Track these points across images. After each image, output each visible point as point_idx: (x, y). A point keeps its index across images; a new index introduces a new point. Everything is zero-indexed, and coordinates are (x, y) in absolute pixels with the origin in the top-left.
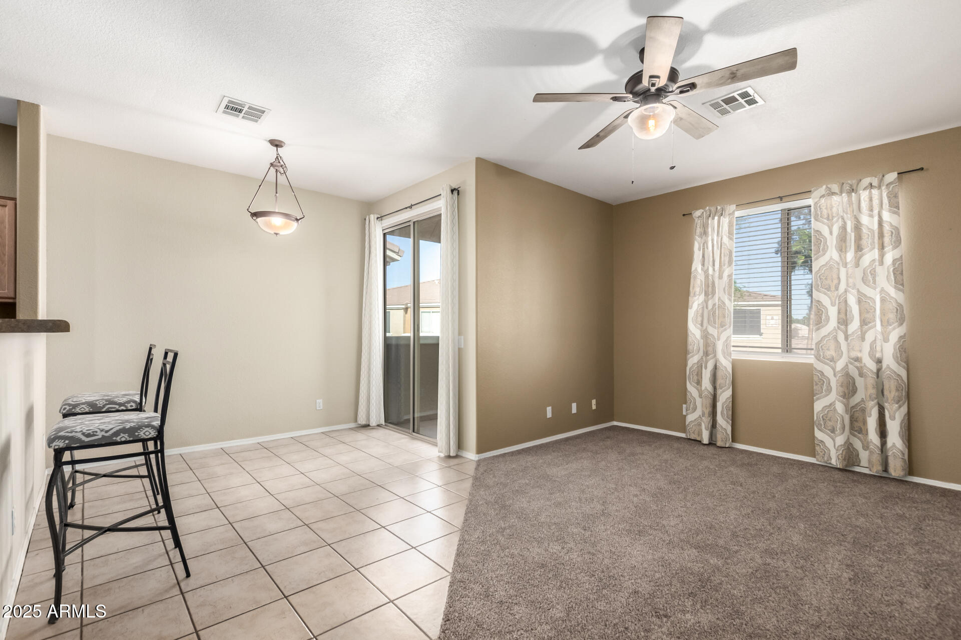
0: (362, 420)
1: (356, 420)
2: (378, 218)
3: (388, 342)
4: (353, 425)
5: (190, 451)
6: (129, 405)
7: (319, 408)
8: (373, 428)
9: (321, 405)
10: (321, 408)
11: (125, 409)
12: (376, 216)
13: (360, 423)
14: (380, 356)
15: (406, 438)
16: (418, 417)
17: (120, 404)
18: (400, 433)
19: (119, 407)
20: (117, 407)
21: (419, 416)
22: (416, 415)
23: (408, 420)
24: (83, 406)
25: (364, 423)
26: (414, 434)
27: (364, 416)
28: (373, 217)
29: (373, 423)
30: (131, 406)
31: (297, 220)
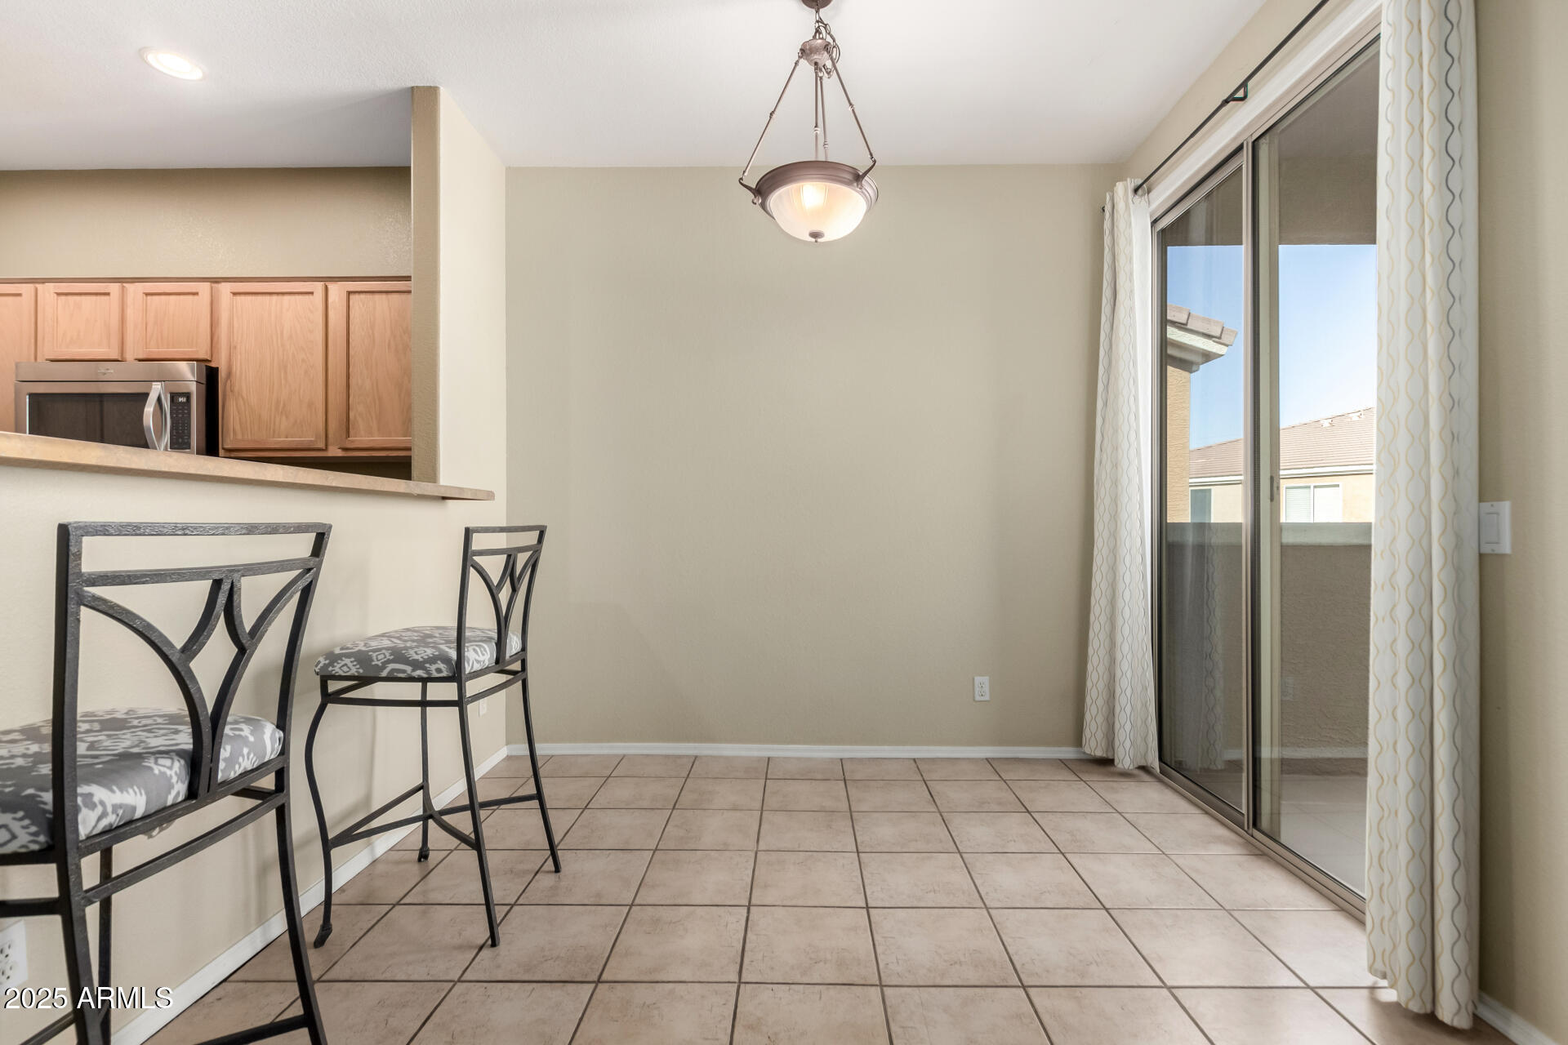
0: (1094, 746)
1: (1078, 741)
2: (1136, 191)
3: (1173, 537)
4: (1068, 753)
5: (715, 753)
6: (433, 668)
7: (982, 699)
8: (1125, 775)
9: (987, 688)
10: (987, 698)
11: (425, 676)
12: (1131, 184)
13: (1088, 751)
14: (1144, 576)
15: (1226, 842)
16: (1272, 761)
17: (416, 665)
18: (1207, 813)
19: (413, 670)
20: (409, 669)
21: (1276, 755)
22: (1266, 753)
23: (1235, 765)
24: (347, 661)
25: (1099, 753)
26: (1256, 833)
27: (1100, 735)
28: (1122, 190)
29: (1125, 761)
30: (439, 670)
31: (858, 178)
